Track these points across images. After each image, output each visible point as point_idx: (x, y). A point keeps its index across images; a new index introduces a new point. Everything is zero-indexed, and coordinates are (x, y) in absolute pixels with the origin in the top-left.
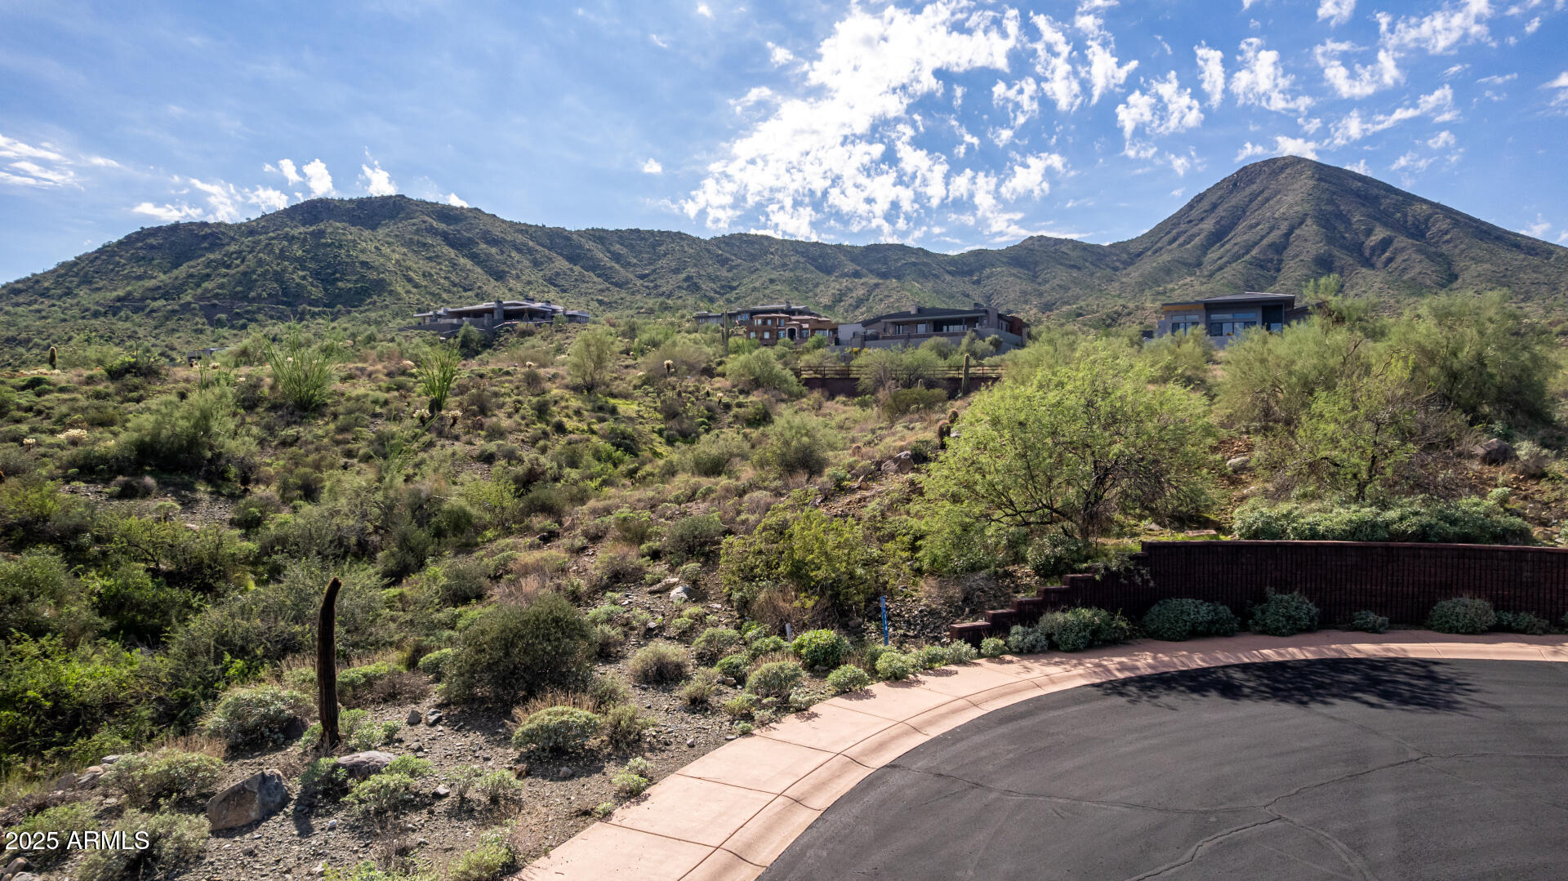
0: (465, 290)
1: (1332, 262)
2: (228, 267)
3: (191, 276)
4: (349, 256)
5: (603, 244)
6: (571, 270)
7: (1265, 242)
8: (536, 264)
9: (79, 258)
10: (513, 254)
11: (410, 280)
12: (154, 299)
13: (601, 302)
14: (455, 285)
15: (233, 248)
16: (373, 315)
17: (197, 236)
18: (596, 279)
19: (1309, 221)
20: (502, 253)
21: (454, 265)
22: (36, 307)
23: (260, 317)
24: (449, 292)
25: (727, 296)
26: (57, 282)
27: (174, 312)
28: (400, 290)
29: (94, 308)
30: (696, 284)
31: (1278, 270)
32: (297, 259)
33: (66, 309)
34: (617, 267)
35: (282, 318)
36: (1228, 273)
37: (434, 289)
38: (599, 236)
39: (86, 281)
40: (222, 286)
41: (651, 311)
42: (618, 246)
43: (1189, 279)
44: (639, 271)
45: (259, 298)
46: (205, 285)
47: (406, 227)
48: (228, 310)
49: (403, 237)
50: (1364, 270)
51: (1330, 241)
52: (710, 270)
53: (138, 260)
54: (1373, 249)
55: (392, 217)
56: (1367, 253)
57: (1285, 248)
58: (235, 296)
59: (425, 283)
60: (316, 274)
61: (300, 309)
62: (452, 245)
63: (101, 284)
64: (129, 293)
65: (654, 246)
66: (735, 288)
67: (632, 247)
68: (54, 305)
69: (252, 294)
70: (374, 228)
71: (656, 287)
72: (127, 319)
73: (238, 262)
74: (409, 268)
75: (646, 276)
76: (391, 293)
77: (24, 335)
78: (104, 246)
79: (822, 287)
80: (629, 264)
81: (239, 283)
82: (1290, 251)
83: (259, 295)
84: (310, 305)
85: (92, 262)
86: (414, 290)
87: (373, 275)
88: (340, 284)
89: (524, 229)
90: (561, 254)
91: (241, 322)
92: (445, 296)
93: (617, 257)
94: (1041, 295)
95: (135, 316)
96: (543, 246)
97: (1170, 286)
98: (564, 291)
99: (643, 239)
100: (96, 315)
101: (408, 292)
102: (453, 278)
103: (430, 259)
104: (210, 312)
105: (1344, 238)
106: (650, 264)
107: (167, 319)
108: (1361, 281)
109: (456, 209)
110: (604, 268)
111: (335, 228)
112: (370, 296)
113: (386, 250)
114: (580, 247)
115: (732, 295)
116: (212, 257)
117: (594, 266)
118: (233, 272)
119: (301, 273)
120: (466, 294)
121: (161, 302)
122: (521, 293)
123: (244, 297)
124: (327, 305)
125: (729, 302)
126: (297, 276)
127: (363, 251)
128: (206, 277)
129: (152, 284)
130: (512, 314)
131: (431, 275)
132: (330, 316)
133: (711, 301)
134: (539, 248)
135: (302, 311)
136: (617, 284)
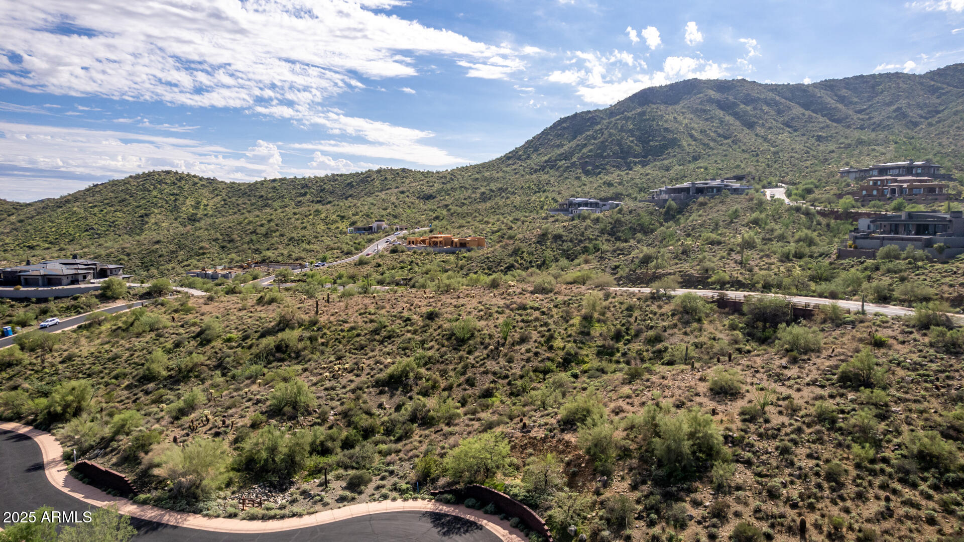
0: (726, 138)
2: (595, 139)
3: (578, 146)
4: (658, 125)
5: (832, 90)
6: (803, 114)
8: (779, 112)
9: (534, 138)
10: (765, 108)
11: (692, 136)
12: (560, 160)
14: (719, 135)
15: (599, 127)
16: (666, 162)
17: (584, 120)
18: (821, 119)
20: (755, 109)
21: (721, 122)
22: (514, 167)
23: (608, 167)
24: (715, 141)
25: (930, 120)
26: (525, 152)
27: (568, 167)
28: (685, 144)
29: (536, 167)
30: (903, 113)
32: (631, 131)
33: (525, 167)
34: (840, 106)
35: (619, 167)
37: (706, 141)
38: (829, 85)
39: (536, 150)
40: (591, 151)
42: (844, 90)
44: (858, 107)
45: (608, 156)
46: (584, 150)
47: (694, 100)
48: (593, 164)
49: (692, 108)
52: (920, 100)
53: (558, 136)
55: (689, 93)
58: (596, 156)
59: (701, 137)
60: (639, 139)
61: (629, 160)
62: (722, 109)
63: (542, 151)
64: (550, 158)
65: (873, 87)
66: (938, 112)
67: (855, 90)
68: (521, 166)
69: (605, 154)
70: (676, 103)
71: (870, 118)
72: (547, 173)
73: (600, 135)
74: (692, 129)
75: (864, 110)
76: (679, 146)
78: (544, 130)
80: (851, 103)
81: (599, 148)
83: (608, 154)
84: (635, 157)
85: (539, 139)
86: (693, 143)
87: (670, 136)
88: (651, 143)
89: (775, 88)
90: (798, 103)
91: (598, 171)
92: (712, 144)
93: (842, 100)
95: (551, 171)
96: (786, 99)
98: (795, 130)
99: (867, 82)
100: (536, 171)
101: (689, 145)
102: (719, 131)
103: (707, 120)
104: (584, 166)
106: (869, 101)
107: (565, 171)
109: (729, 81)
110: (830, 109)
111: (653, 108)
112: (667, 149)
113: (680, 118)
114: (813, 96)
115: (933, 120)
116: (588, 133)
117: (822, 110)
118: (596, 142)
119: (631, 139)
120: (725, 141)
121: (563, 162)
122: (762, 137)
123: (601, 156)
124: (643, 157)
125: (930, 125)
126: (629, 141)
127: (666, 121)
128: (585, 146)
129: (561, 150)
130: (700, 191)
131: (705, 131)
132: (644, 164)
133: (916, 124)
134: (783, 100)
135: (630, 162)
136: (838, 121)
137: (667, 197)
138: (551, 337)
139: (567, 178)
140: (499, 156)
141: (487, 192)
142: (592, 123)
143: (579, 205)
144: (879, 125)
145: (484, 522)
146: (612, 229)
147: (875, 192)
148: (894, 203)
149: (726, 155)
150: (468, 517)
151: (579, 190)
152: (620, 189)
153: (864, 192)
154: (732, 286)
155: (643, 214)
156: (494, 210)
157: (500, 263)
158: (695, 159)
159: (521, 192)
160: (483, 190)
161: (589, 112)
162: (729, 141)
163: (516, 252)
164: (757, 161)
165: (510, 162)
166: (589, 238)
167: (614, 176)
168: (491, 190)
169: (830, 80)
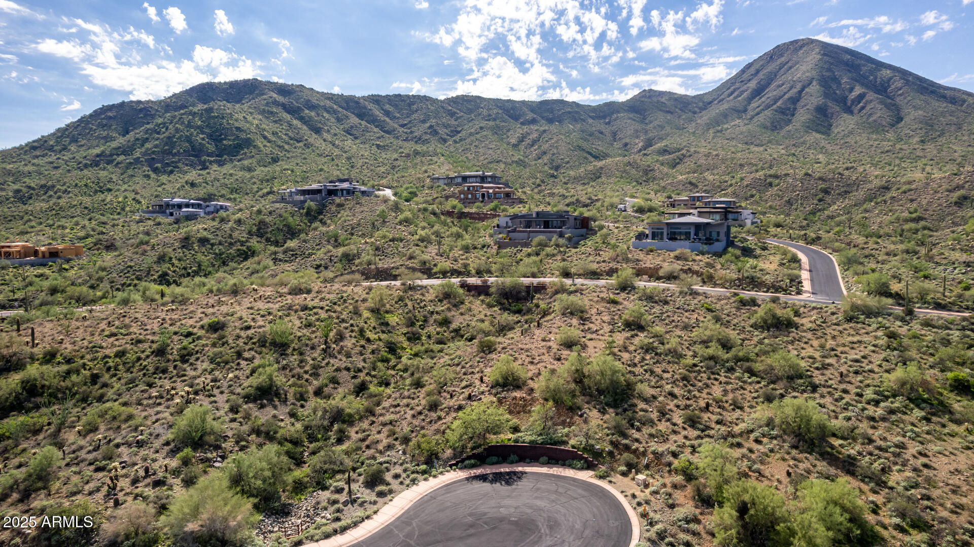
0: (298, 142)
1: (826, 110)
2: (158, 133)
3: (138, 139)
4: (229, 124)
5: (378, 104)
6: (360, 124)
7: (786, 97)
8: (339, 120)
9: (68, 126)
10: (325, 114)
11: (265, 138)
12: (118, 155)
13: (378, 146)
14: (291, 139)
15: (160, 120)
16: (246, 163)
17: (136, 110)
18: (376, 130)
19: (814, 83)
20: (318, 115)
21: (290, 125)
23: (180, 165)
24: (288, 144)
25: (454, 138)
26: (57, 141)
27: (131, 163)
28: (260, 144)
29: (84, 161)
30: (435, 130)
31: (793, 115)
32: (199, 127)
33: (67, 161)
34: (387, 119)
35: (192, 165)
36: (761, 118)
37: (280, 143)
38: (376, 100)
39: (74, 140)
40: (156, 146)
41: (408, 156)
42: (388, 106)
43: (738, 121)
44: (402, 122)
45: (178, 153)
46: (148, 145)
47: (260, 101)
48: (161, 161)
49: (259, 109)
50: (845, 115)
51: (826, 95)
52: (444, 120)
53: (103, 126)
54: (853, 101)
55: (251, 93)
56: (849, 103)
57: (798, 101)
58: (164, 152)
59: (274, 139)
60: (210, 136)
61: (203, 158)
62: (288, 112)
63: (83, 142)
64: (103, 152)
65: (410, 105)
66: (459, 132)
67: (396, 106)
68: (59, 158)
69: (175, 151)
70: (241, 103)
71: (412, 132)
72: (104, 169)
73: (163, 130)
74: (264, 130)
75: (406, 125)
76: (255, 147)
77: (50, 183)
78: (82, 118)
79: (511, 132)
80: (395, 117)
81: (166, 144)
82: (801, 103)
83: (178, 151)
84: (208, 156)
85: (76, 128)
86: (268, 144)
87: (243, 136)
88: (225, 142)
89: (331, 97)
90: (353, 113)
91: (170, 169)
92: (286, 147)
93: (387, 113)
94: (646, 132)
95: (109, 167)
96: (340, 107)
97: (725, 126)
98: (356, 138)
99: (403, 101)
100: (86, 166)
101: (265, 146)
102: (290, 134)
103: (276, 122)
104: (151, 162)
105: (836, 94)
106: (408, 117)
107: (127, 168)
108: (842, 123)
109: (289, 86)
110: (380, 121)
111: (220, 105)
112: (243, 149)
113: (250, 118)
114: (365, 108)
115: (457, 138)
116: (148, 126)
117: (374, 121)
118: (161, 137)
119: (201, 136)
120: (298, 145)
121: (122, 158)
122: (331, 142)
123: (169, 153)
124: (217, 156)
125: (455, 142)
126: (199, 138)
127: (236, 120)
128: (146, 140)
129: (114, 144)
130: (332, 193)
131: (277, 133)
132: (221, 164)
133: (445, 141)
134: (340, 109)
135: (205, 161)
136: (388, 132)
137: (302, 198)
138: (362, 331)
139: (132, 176)
140: (17, 145)
141: (24, 190)
142: (146, 115)
143: (180, 206)
144: (420, 139)
145: (520, 469)
146: (258, 230)
147: (470, 196)
148: (492, 205)
149: (305, 159)
150: (502, 470)
151: (160, 189)
152: (210, 189)
153: (462, 196)
154: (452, 275)
155: (285, 215)
156: (58, 212)
157: (149, 272)
158: (275, 160)
159: (76, 191)
160: (16, 187)
161: (139, 102)
162: (301, 144)
163: (161, 259)
164: (337, 165)
165: (38, 153)
166: (239, 241)
167: (193, 175)
168: (29, 187)
169: (376, 95)
